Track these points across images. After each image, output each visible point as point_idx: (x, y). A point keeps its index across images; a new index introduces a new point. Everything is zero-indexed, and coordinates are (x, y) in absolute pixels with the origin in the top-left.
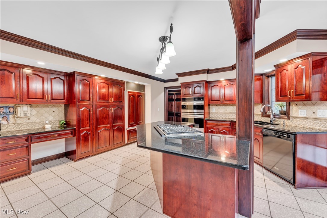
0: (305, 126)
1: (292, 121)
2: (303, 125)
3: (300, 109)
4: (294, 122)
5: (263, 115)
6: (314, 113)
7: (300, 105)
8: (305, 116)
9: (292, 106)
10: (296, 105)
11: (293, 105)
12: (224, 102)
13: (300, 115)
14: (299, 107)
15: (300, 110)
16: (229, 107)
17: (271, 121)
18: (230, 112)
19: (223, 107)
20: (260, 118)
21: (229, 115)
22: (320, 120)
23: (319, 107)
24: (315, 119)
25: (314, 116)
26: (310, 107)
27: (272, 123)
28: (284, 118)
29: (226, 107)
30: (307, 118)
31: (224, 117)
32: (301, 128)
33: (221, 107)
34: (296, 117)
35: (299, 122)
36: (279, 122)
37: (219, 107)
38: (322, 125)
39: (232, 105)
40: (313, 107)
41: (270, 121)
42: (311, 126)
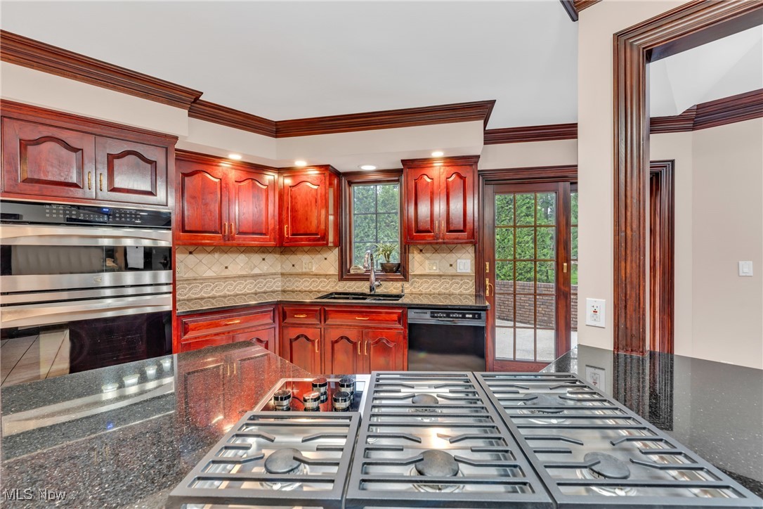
0: (437, 291)
1: (412, 284)
2: (434, 289)
3: (428, 259)
4: (417, 285)
5: (342, 277)
6: (451, 265)
7: (427, 251)
8: (437, 272)
9: (413, 253)
10: (421, 251)
11: (415, 252)
12: (233, 239)
13: (427, 271)
14: (427, 255)
15: (427, 262)
16: (234, 256)
17: (372, 289)
18: (240, 273)
19: (216, 255)
20: (332, 284)
21: (235, 284)
22: (460, 278)
23: (459, 255)
24: (453, 276)
25: (451, 271)
26: (445, 255)
27: (373, 293)
28: (397, 280)
29: (226, 256)
30: (440, 276)
31: (221, 294)
32: (430, 295)
33: (209, 255)
34: (421, 275)
35: (425, 285)
36: (385, 288)
37: (201, 256)
38: (464, 286)
39: (243, 252)
40: (449, 255)
41: (369, 290)
42: (446, 289)
